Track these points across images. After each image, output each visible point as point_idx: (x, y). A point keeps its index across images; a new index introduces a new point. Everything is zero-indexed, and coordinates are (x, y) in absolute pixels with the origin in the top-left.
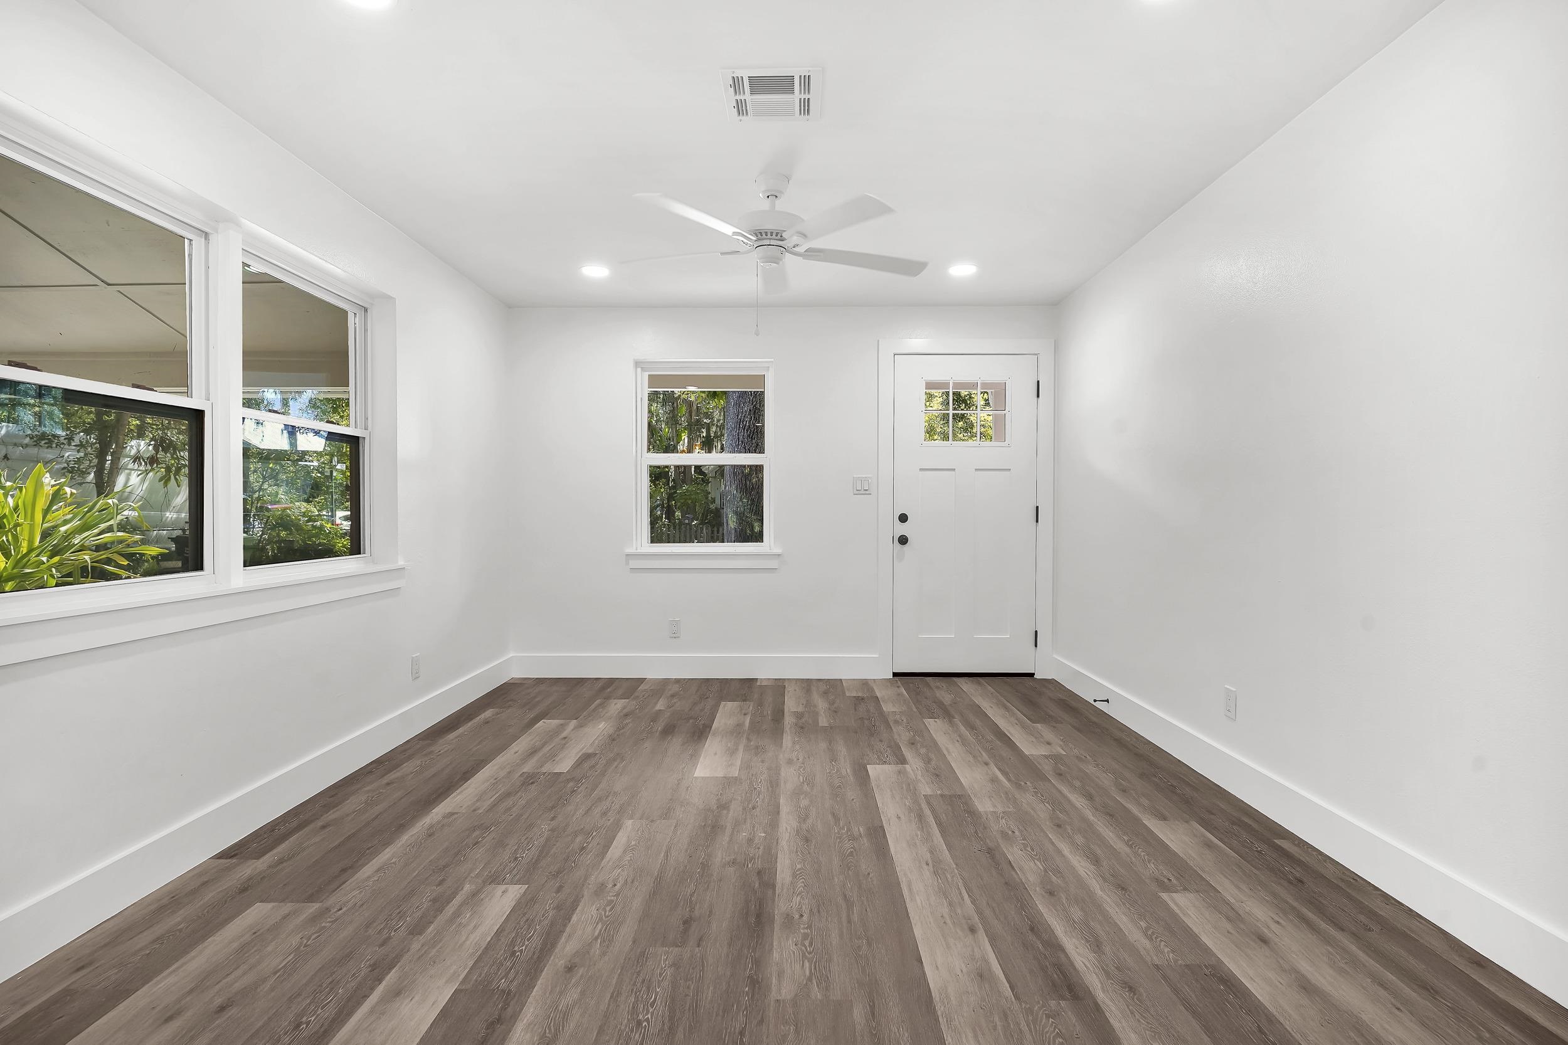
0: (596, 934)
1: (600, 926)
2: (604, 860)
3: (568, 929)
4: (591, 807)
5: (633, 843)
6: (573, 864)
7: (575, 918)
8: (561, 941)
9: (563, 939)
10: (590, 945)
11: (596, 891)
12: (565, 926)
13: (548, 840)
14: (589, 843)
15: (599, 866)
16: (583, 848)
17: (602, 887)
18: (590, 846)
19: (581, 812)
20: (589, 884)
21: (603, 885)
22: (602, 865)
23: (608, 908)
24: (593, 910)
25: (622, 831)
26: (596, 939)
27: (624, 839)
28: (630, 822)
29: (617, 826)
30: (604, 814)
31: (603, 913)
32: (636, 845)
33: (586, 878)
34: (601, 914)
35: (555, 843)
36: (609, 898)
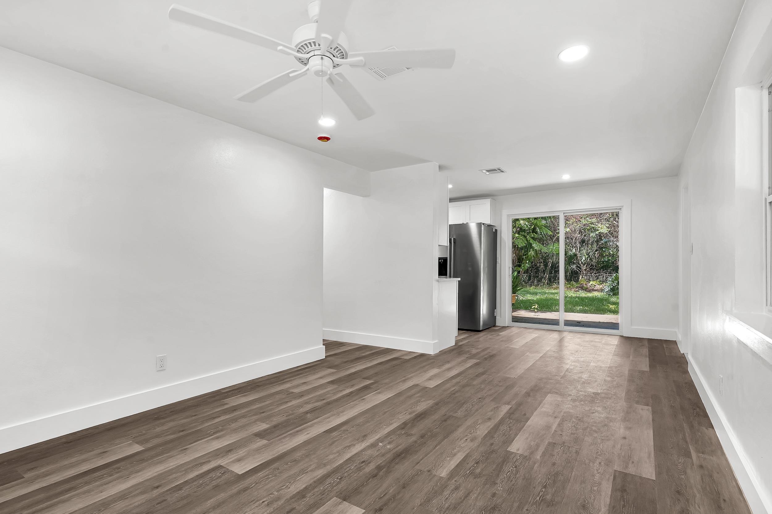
0: (479, 425)
1: (477, 427)
2: (468, 452)
3: (489, 429)
4: (464, 499)
5: (448, 459)
6: (484, 455)
7: (486, 432)
8: (492, 426)
9: (491, 427)
10: (482, 423)
11: (476, 439)
12: (490, 430)
13: (498, 475)
14: (473, 466)
15: (471, 450)
16: (477, 463)
17: (472, 440)
18: (472, 464)
19: (473, 496)
20: (478, 443)
21: (472, 441)
22: (469, 450)
23: (472, 432)
24: (478, 433)
25: (451, 469)
26: (479, 424)
27: (452, 462)
28: (442, 475)
29: (452, 474)
30: (457, 488)
31: (475, 431)
32: (448, 457)
33: (479, 446)
34: (476, 431)
35: (493, 472)
36: (471, 435)
